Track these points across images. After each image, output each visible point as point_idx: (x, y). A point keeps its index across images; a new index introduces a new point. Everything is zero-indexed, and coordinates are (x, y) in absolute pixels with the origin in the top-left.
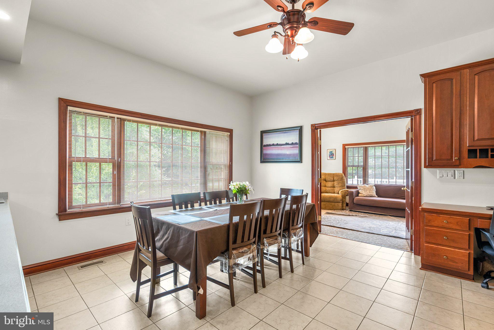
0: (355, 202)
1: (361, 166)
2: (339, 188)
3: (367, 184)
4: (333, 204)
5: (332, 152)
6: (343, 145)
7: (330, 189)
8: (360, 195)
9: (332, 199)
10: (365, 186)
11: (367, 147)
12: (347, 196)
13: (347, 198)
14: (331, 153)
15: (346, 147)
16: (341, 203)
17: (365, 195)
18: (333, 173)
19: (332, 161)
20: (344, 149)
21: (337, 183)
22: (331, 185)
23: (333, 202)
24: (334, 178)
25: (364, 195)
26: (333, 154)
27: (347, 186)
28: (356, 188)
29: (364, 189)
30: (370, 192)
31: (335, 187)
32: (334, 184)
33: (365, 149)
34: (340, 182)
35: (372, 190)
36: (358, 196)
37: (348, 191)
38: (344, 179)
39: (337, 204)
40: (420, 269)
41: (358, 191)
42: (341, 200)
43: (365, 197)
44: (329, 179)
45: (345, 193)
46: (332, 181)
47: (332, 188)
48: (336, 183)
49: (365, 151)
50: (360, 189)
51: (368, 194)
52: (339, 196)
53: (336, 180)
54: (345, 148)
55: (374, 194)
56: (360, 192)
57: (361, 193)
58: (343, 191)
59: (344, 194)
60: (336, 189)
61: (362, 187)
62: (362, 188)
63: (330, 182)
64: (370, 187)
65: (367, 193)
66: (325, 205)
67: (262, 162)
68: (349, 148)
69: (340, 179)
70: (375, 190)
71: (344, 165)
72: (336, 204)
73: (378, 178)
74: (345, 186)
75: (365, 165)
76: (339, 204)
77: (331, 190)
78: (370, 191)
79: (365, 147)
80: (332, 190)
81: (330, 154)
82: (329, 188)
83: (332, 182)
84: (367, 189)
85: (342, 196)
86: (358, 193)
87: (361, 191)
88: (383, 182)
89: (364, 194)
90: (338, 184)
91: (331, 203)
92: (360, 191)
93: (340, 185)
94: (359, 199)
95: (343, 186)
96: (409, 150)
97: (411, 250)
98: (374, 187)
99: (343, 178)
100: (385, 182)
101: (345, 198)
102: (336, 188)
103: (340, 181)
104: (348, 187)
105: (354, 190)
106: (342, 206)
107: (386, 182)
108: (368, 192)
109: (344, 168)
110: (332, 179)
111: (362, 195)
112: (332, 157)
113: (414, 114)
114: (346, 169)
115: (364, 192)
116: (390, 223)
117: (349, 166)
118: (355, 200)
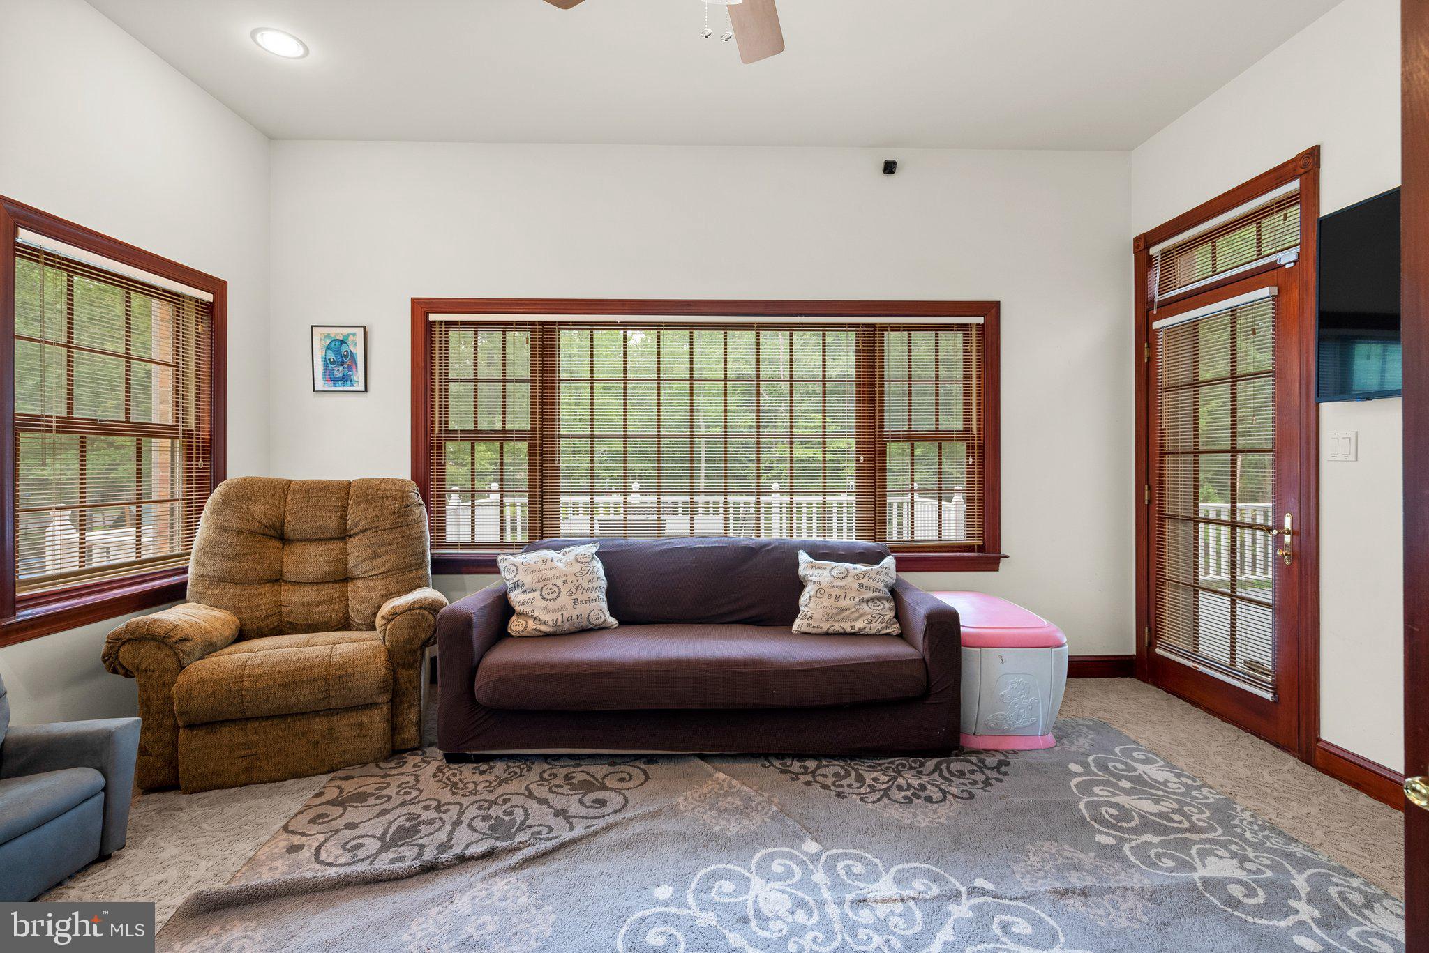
0: (480, 693)
1: (520, 436)
2: (379, 586)
3: (557, 548)
4: (319, 724)
5: (342, 342)
6: (416, 304)
7: (310, 594)
8: (516, 626)
9: (305, 696)
10: (545, 562)
11: (553, 326)
12: (424, 644)
14: (337, 352)
15: (433, 317)
16: (383, 710)
17: (545, 623)
18: (340, 482)
19: (343, 405)
20: (422, 329)
21: (368, 552)
22: (326, 568)
23: (316, 713)
24: (344, 519)
25: (543, 628)
26: (353, 357)
29: (542, 581)
30: (575, 602)
31: (352, 579)
32: (346, 556)
33: (542, 338)
34: (386, 543)
35: (586, 585)
36: (502, 636)
37: (436, 604)
38: (419, 521)
39: (355, 718)
41: (506, 597)
42: (383, 689)
43: (546, 637)
44: (306, 528)
45: (418, 621)
46: (331, 539)
47: (332, 590)
48: (356, 550)
49: (542, 349)
50: (516, 582)
51: (566, 614)
52: (373, 655)
53: (360, 527)
54: (429, 325)
55: (600, 611)
56: (517, 608)
57: (520, 614)
58: (401, 607)
59: (403, 636)
60: (359, 596)
61: (526, 567)
62: (528, 579)
63: (313, 548)
64: (577, 567)
65: (561, 609)
66: (246, 746)
68: (448, 325)
69: (391, 520)
70: (604, 584)
71: (422, 431)
72: (343, 723)
74: (422, 562)
75: (542, 427)
76: (365, 717)
77: (319, 603)
78: (577, 594)
79: (542, 324)
80: (330, 601)
81: (331, 355)
82: (309, 589)
83: (329, 546)
84: (559, 582)
85: (390, 654)
86: (502, 609)
87: (521, 597)
89: (544, 617)
90: (376, 556)
91: (300, 725)
92: (516, 596)
93: (388, 561)
94: (513, 667)
95: (409, 566)
98: (599, 566)
99: (408, 514)
101: (412, 667)
102: (359, 583)
103: (389, 537)
106: (393, 733)
108: (564, 599)
109: (422, 449)
110: (333, 522)
111: (532, 625)
112: (346, 379)
114: (434, 453)
115: (540, 602)
117: (452, 436)
118: (479, 682)
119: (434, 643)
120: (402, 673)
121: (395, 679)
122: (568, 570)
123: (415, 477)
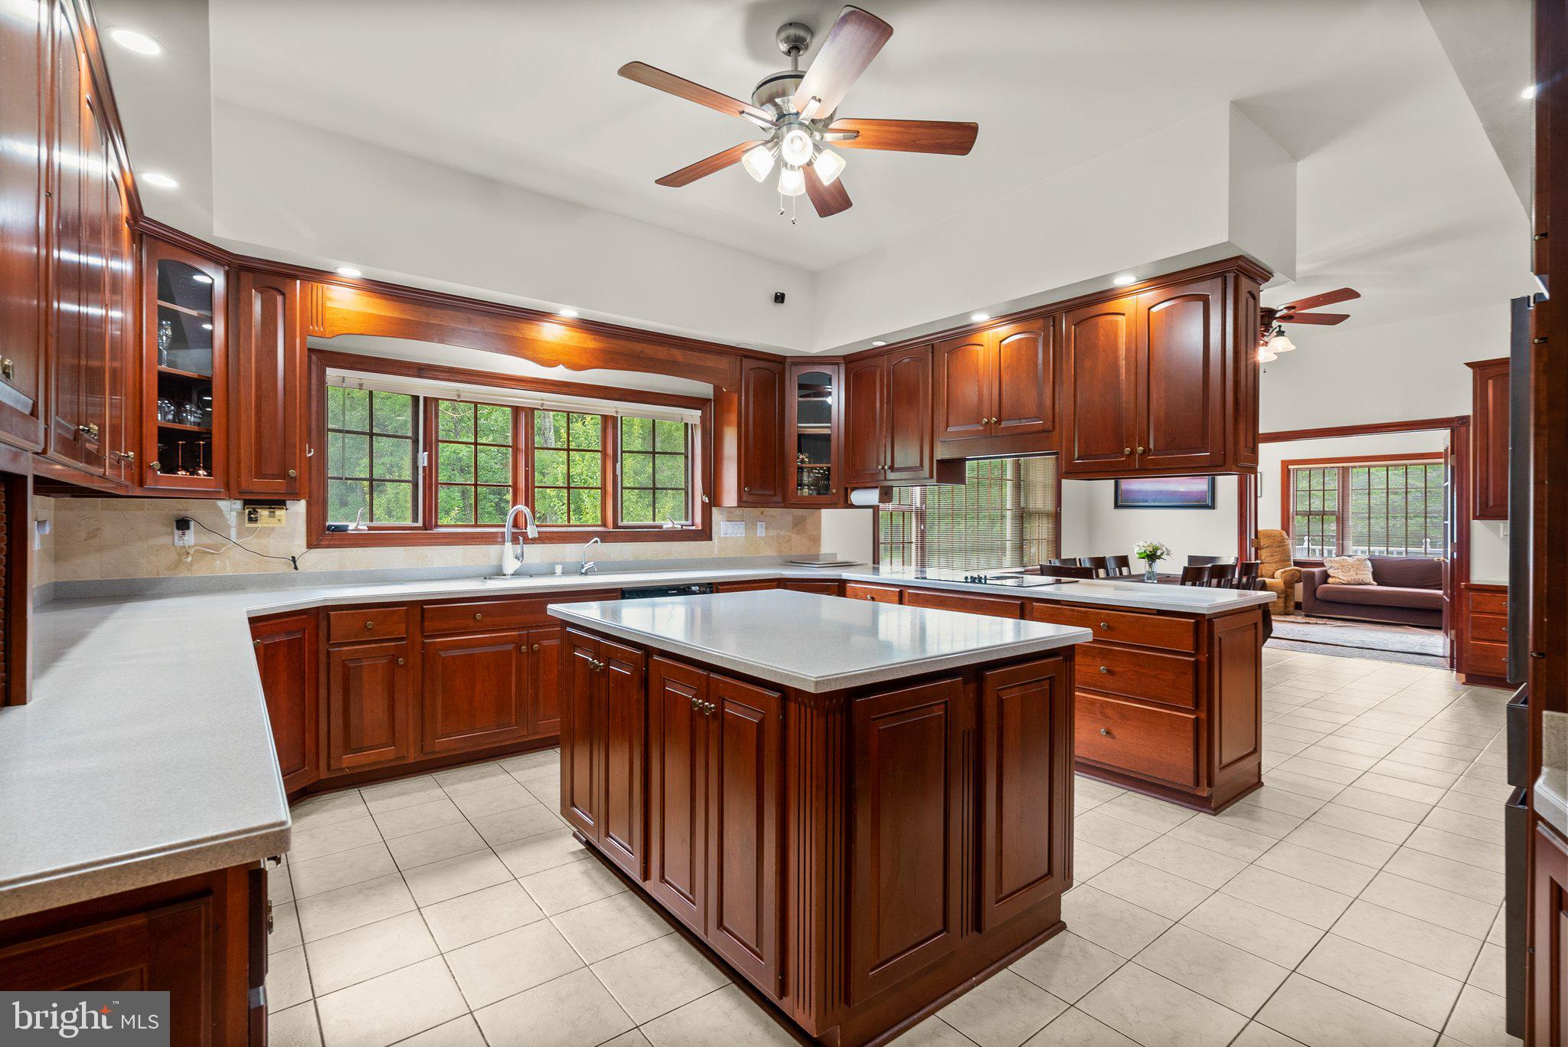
0: (1318, 596)
1: (1332, 513)
2: (1274, 566)
3: (1349, 557)
6: (1283, 462)
8: (1330, 580)
10: (1344, 560)
11: (1348, 468)
12: (1297, 582)
13: (1299, 587)
15: (1290, 467)
16: (1283, 599)
20: (1286, 472)
21: (1269, 554)
25: (1342, 581)
27: (1294, 562)
28: (1322, 565)
29: (1343, 567)
30: (1357, 574)
33: (1343, 473)
34: (1276, 552)
35: (1362, 570)
36: (1326, 582)
37: (1300, 571)
38: (1287, 545)
40: (1463, 684)
41: (1326, 571)
42: (1282, 593)
43: (1344, 584)
45: (1293, 575)
49: (1343, 478)
50: (1331, 567)
51: (1352, 578)
52: (1277, 583)
54: (1289, 470)
55: (1369, 578)
56: (1332, 575)
57: (1333, 577)
58: (1286, 571)
59: (1288, 577)
60: (1268, 568)
61: (1336, 562)
62: (1335, 566)
64: (1358, 562)
65: (1350, 576)
67: (1117, 506)
68: (1297, 470)
69: (1278, 544)
70: (1371, 569)
71: (1286, 512)
73: (1378, 544)
74: (1289, 560)
75: (1343, 510)
78: (1358, 572)
79: (1343, 467)
84: (1350, 568)
85: (1285, 583)
86: (1326, 576)
87: (1333, 571)
88: (1392, 553)
89: (1342, 578)
90: (1272, 556)
92: (1330, 572)
93: (1277, 558)
94: (1330, 588)
95: (1285, 559)
96: (1447, 486)
97: (1452, 666)
98: (1369, 564)
99: (1284, 542)
100: (1397, 552)
101: (1293, 588)
103: (1277, 550)
104: (1296, 563)
105: (1316, 570)
106: (1286, 607)
107: (1400, 553)
108: (1352, 573)
109: (1286, 519)
111: (1338, 580)
113: (1455, 424)
114: (1291, 520)
115: (1341, 573)
116: (1410, 636)
117: (1299, 514)
118: (1317, 592)
119: (1301, 581)
120: (1288, 590)
121: (1286, 591)
122: (1354, 563)
123: (1283, 528)
